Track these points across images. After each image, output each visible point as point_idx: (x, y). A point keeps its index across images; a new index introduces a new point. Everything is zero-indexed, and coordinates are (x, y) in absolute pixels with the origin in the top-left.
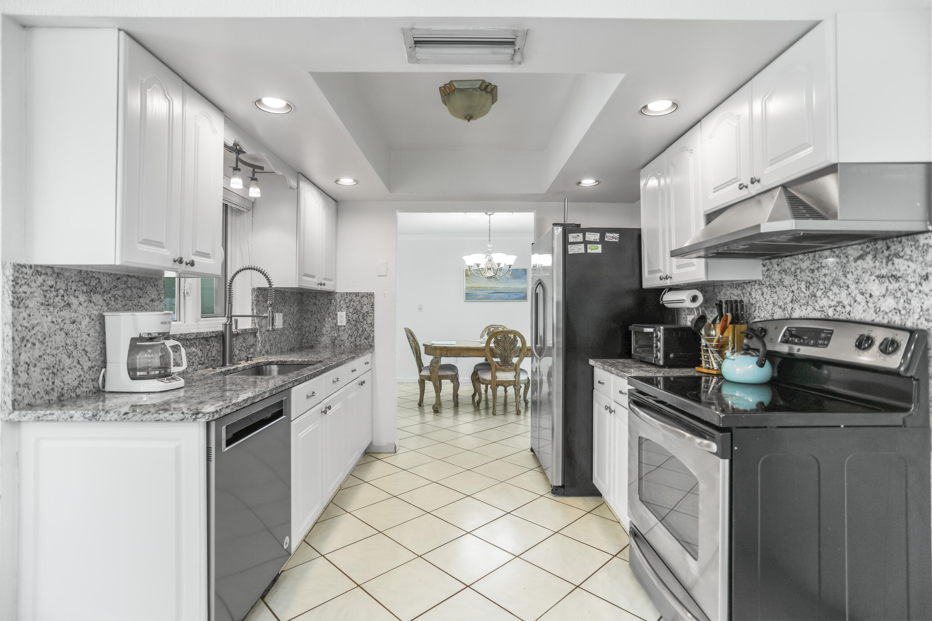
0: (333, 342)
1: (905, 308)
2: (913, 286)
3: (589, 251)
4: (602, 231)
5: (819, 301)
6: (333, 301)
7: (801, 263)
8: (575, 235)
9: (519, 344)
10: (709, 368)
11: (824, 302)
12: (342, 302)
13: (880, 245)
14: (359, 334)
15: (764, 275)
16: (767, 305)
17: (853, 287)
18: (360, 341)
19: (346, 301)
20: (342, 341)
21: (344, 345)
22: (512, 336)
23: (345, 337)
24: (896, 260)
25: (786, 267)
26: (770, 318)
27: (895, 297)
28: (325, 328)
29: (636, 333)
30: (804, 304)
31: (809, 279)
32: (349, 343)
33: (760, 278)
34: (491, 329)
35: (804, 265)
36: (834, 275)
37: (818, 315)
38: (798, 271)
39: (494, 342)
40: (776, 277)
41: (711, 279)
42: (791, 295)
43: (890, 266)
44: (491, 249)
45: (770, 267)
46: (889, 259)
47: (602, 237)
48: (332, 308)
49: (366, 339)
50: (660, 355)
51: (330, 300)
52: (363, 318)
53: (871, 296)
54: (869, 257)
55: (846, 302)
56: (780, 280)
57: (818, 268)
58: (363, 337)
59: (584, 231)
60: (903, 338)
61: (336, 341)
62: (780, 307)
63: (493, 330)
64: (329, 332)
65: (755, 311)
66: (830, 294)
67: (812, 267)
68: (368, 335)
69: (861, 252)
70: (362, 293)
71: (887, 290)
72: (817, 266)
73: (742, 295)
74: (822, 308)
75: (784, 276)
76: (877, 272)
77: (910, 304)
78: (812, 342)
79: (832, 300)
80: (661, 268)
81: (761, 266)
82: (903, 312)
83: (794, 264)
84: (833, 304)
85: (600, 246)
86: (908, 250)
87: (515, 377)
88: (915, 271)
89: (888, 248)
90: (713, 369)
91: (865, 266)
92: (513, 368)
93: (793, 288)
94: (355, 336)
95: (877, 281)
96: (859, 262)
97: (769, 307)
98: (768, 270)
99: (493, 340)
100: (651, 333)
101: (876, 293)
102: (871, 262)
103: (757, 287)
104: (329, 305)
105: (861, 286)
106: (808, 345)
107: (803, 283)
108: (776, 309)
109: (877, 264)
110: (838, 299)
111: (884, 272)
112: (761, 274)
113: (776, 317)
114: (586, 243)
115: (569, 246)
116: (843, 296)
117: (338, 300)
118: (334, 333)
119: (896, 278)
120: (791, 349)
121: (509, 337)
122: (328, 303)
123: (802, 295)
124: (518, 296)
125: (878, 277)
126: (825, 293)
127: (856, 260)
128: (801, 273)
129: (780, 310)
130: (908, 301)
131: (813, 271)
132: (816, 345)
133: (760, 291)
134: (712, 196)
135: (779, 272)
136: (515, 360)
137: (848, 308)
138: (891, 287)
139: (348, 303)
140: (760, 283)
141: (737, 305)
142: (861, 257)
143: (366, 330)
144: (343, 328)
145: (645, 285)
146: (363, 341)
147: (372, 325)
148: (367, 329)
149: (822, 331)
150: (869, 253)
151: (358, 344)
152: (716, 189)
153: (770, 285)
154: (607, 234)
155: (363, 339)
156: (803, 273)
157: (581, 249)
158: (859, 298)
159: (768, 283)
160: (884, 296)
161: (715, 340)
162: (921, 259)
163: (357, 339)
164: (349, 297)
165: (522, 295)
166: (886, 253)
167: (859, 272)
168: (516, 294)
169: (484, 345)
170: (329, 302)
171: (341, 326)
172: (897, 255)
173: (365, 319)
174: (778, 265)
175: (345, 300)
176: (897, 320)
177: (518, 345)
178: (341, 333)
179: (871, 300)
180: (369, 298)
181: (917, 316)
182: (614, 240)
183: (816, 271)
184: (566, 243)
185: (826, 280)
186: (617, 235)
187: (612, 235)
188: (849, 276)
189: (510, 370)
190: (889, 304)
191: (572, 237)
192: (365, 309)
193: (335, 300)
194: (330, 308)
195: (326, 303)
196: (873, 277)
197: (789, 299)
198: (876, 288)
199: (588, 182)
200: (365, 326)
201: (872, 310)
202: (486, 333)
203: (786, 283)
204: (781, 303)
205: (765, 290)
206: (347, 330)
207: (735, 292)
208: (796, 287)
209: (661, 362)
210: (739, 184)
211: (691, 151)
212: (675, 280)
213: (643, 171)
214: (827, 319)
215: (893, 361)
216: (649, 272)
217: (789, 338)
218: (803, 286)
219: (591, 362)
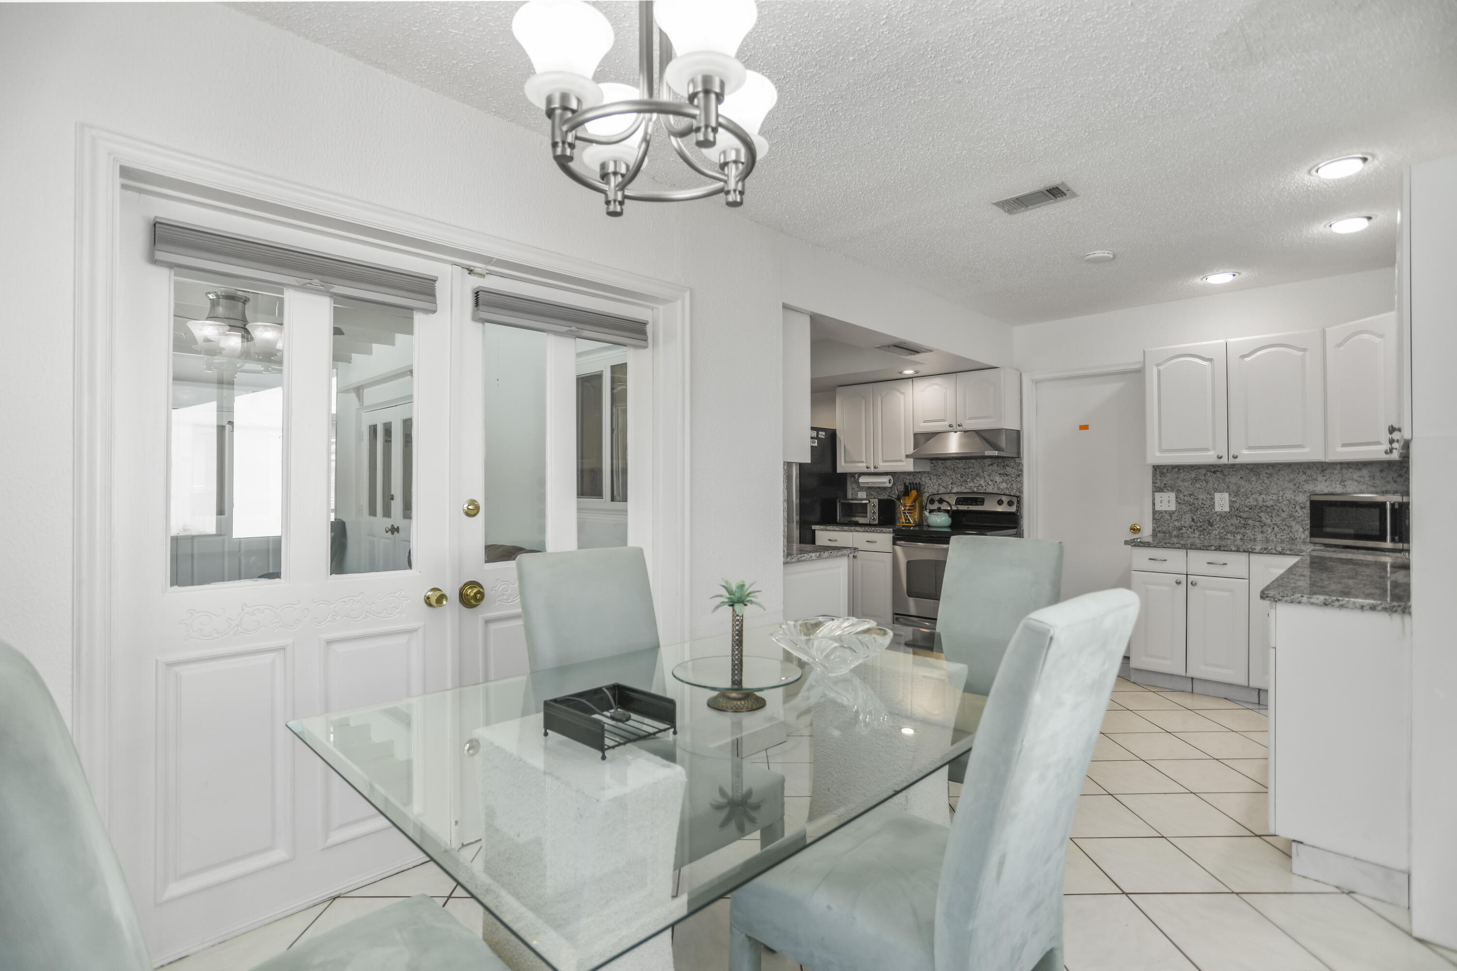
1: (1010, 488)
2: (1014, 479)
4: (818, 430)
5: (969, 484)
7: (958, 464)
10: (907, 522)
11: (972, 484)
13: (1000, 460)
15: (931, 469)
16: (934, 485)
17: (987, 478)
24: (1007, 468)
25: (948, 466)
26: (936, 493)
27: (1007, 483)
29: (843, 504)
30: (959, 486)
31: (963, 473)
33: (928, 469)
35: (960, 466)
36: (977, 471)
37: (968, 491)
38: (956, 468)
40: (941, 470)
41: (915, 471)
42: (951, 480)
43: (1004, 470)
45: (937, 465)
46: (1004, 467)
47: (817, 435)
50: (876, 516)
53: (996, 482)
54: (995, 465)
55: (983, 485)
56: (944, 472)
57: (968, 468)
60: (1015, 500)
62: (944, 487)
65: (924, 488)
66: (975, 481)
67: (965, 467)
69: (991, 463)
71: (1003, 480)
72: (967, 466)
73: (914, 480)
74: (970, 487)
75: (946, 470)
76: (999, 472)
77: (1012, 486)
78: (974, 504)
79: (976, 484)
80: (864, 460)
81: (930, 464)
82: (1010, 489)
83: (953, 465)
84: (976, 485)
85: (816, 441)
86: (1011, 464)
88: (1014, 473)
89: (1004, 462)
90: (910, 523)
91: (993, 469)
93: (952, 477)
95: (998, 476)
96: (990, 467)
97: (936, 487)
98: (935, 466)
100: (866, 504)
102: (996, 467)
103: (926, 475)
105: (991, 478)
106: (972, 505)
108: (941, 488)
109: (999, 468)
110: (979, 483)
111: (1002, 472)
113: (940, 492)
116: (982, 482)
119: (1007, 475)
120: (957, 507)
123: (958, 480)
125: (999, 474)
127: (989, 466)
128: (957, 469)
129: (946, 488)
130: (1012, 485)
131: (965, 469)
132: (977, 505)
133: (928, 478)
134: (922, 425)
135: (943, 468)
137: (985, 487)
138: (1005, 479)
140: (928, 473)
141: (917, 486)
142: (991, 465)
145: (840, 471)
149: (977, 498)
150: (995, 463)
152: (925, 422)
153: (936, 475)
154: (819, 433)
156: (959, 470)
158: (990, 483)
159: (935, 473)
160: (1001, 482)
161: (908, 506)
162: (1017, 468)
166: (1003, 464)
167: (990, 471)
172: (1006, 466)
174: (942, 464)
176: (1007, 492)
179: (996, 484)
181: (1015, 490)
182: (823, 437)
183: (967, 469)
185: (973, 474)
186: (824, 433)
188: (985, 473)
190: (1004, 485)
196: (997, 474)
197: (950, 483)
198: (998, 479)
201: (996, 489)
203: (948, 474)
204: (944, 485)
205: (932, 477)
207: (908, 477)
208: (954, 476)
209: (877, 522)
210: (947, 423)
211: (903, 393)
212: (881, 469)
213: (839, 389)
214: (974, 493)
215: (1013, 509)
216: (845, 462)
217: (959, 502)
218: (959, 476)
219: (814, 527)
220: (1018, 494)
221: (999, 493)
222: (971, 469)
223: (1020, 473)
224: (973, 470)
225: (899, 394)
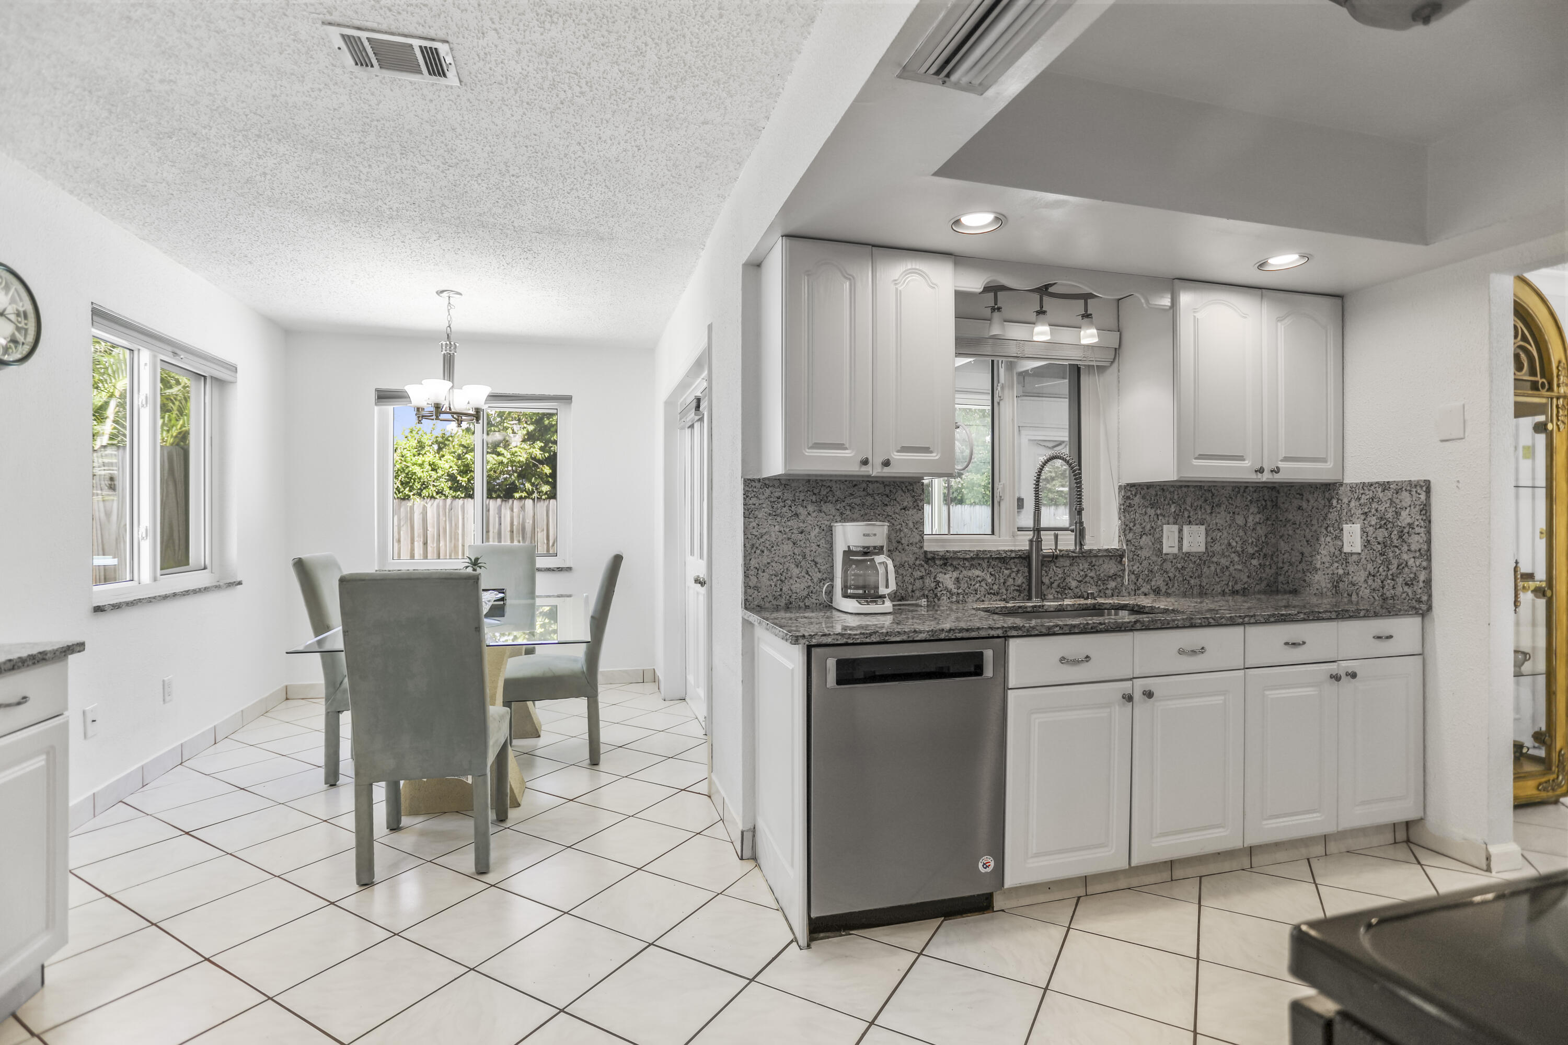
0: (1336, 587)
6: (1334, 502)
12: (1353, 504)
14: (1390, 572)
18: (1394, 588)
19: (1362, 501)
20: (1354, 585)
21: (1357, 594)
23: (1360, 577)
28: (1319, 557)
32: (1368, 591)
48: (1333, 516)
49: (1406, 584)
51: (1330, 500)
52: (1401, 537)
58: (1400, 580)
61: (1341, 585)
64: (1327, 565)
68: (1412, 576)
70: (1397, 483)
94: (1382, 577)
104: (1326, 510)
117: (1345, 500)
118: (1337, 568)
122: (1324, 506)
139: (1365, 504)
143: (1406, 565)
144: (1355, 558)
146: (1399, 589)
147: (1426, 554)
148: (1411, 562)
151: (1388, 594)
155: (1399, 584)
163: (1385, 583)
164: (1367, 492)
170: (1327, 504)
171: (1352, 554)
173: (1404, 541)
175: (1360, 499)
178: (1351, 568)
180: (1414, 493)
192: (1405, 518)
193: (1338, 499)
194: (1330, 516)
195: (1321, 506)
200: (1405, 557)
206: (1365, 562)
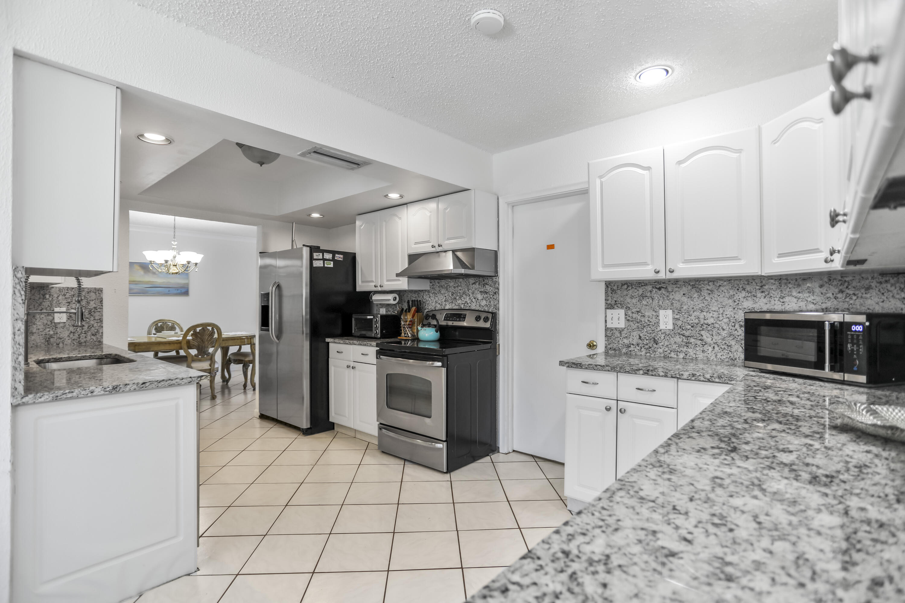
0: (48, 341)
1: (489, 305)
2: (491, 296)
3: (326, 266)
4: (334, 253)
5: (457, 301)
6: (47, 296)
7: (450, 283)
8: (317, 254)
9: (216, 336)
10: (406, 337)
11: (459, 302)
12: (60, 298)
13: (481, 279)
14: (84, 330)
15: (430, 287)
16: (432, 303)
17: (471, 295)
18: (86, 337)
19: (67, 296)
20: (61, 339)
21: (63, 343)
22: (210, 328)
23: (65, 334)
24: (487, 286)
25: (442, 284)
26: (434, 309)
27: (486, 300)
28: (35, 326)
29: (356, 319)
30: (451, 303)
31: (453, 291)
32: (70, 341)
33: (429, 289)
34: (159, 324)
36: (464, 289)
37: (457, 307)
38: (448, 287)
39: (192, 335)
40: (437, 289)
41: (410, 289)
42: (445, 298)
43: (484, 288)
44: (175, 247)
46: (484, 285)
47: (334, 257)
48: (46, 304)
49: (93, 335)
50: (379, 331)
51: (44, 295)
52: (90, 313)
53: (478, 299)
54: (477, 283)
55: (468, 302)
56: (439, 290)
57: (457, 285)
58: (89, 333)
59: (323, 251)
60: (490, 316)
61: (52, 340)
62: (439, 304)
63: (161, 325)
64: (41, 330)
65: (426, 305)
66: (462, 298)
67: (455, 286)
68: (96, 331)
69: (474, 281)
70: (88, 289)
71: (483, 297)
73: (418, 297)
74: (458, 304)
75: (441, 288)
76: (480, 290)
78: (458, 319)
80: (374, 280)
81: (429, 283)
82: (488, 306)
84: (463, 302)
85: (332, 263)
86: (490, 282)
87: (210, 365)
88: (492, 290)
89: (484, 281)
90: (409, 337)
91: (476, 287)
92: (209, 357)
93: (446, 295)
94: (79, 333)
96: (474, 285)
97: (434, 304)
98: (433, 285)
99: (192, 332)
100: (371, 319)
101: (480, 299)
102: (478, 286)
103: (427, 293)
104: (41, 300)
105: (475, 295)
106: (456, 321)
107: (451, 293)
108: (437, 305)
109: (480, 287)
110: (465, 301)
111: (482, 290)
112: (429, 287)
113: (438, 308)
114: (324, 260)
115: (314, 261)
116: (467, 299)
117: (56, 296)
118: (49, 331)
119: (486, 293)
120: (447, 323)
121: (208, 329)
122: (40, 298)
123: (450, 298)
124: (179, 291)
126: (460, 298)
127: (473, 284)
129: (439, 305)
130: (490, 302)
131: (455, 287)
132: (460, 321)
133: (428, 296)
134: (414, 246)
135: (439, 287)
136: (211, 350)
137: (469, 304)
138: (485, 296)
139: (69, 298)
140: (428, 291)
141: (418, 303)
142: (474, 283)
143: (93, 326)
144: (62, 325)
145: (358, 289)
146: (89, 338)
147: (101, 321)
148: (95, 325)
149: (462, 314)
151: (82, 341)
152: (416, 243)
153: (434, 293)
154: (337, 255)
155: (89, 335)
156: (450, 288)
157: (320, 264)
158: (474, 300)
159: (433, 292)
160: (482, 300)
161: (408, 321)
162: (494, 286)
163: (81, 336)
164: (70, 292)
165: (183, 290)
166: (483, 283)
167: (474, 289)
168: (177, 288)
169: (181, 338)
170: (42, 297)
171: (59, 323)
172: (486, 284)
173: (92, 315)
174: (438, 283)
175: (65, 295)
176: (486, 309)
177: (214, 337)
178: (59, 331)
179: (478, 301)
180: (97, 293)
181: (492, 307)
182: (340, 259)
184: (311, 259)
185: (461, 292)
186: (342, 256)
187: (339, 256)
188: (470, 291)
189: (206, 360)
190: (484, 303)
191: (315, 255)
192: (92, 305)
193: (50, 295)
194: (44, 304)
195: (37, 298)
196: (479, 292)
197: (444, 300)
198: (479, 296)
199: (315, 215)
200: (92, 322)
201: (478, 305)
202: (154, 328)
203: (442, 292)
204: (439, 302)
205: (431, 295)
206: (68, 326)
207: (414, 295)
208: (447, 294)
209: (379, 336)
210: (431, 244)
211: (400, 218)
212: (385, 288)
213: (358, 217)
214: (461, 309)
215: (488, 325)
216: (362, 282)
217: (447, 318)
218: (450, 294)
219: (328, 340)
220: (495, 311)
221: (480, 309)
222: (460, 288)
223: (496, 290)
224: (461, 288)
225: (397, 219)
